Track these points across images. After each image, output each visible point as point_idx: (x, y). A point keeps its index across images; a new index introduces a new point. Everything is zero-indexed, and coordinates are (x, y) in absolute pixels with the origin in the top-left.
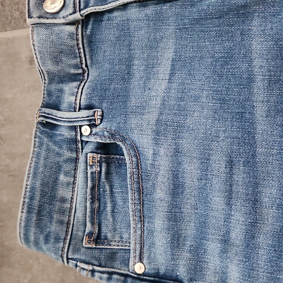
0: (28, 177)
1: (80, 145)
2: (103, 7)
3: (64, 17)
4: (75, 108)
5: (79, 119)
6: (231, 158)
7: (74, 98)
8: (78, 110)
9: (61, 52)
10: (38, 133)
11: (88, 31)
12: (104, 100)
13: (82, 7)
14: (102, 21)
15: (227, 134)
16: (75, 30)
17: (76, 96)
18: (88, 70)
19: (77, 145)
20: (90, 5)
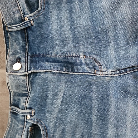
0: (6, 133)
1: (26, 122)
2: (37, 71)
3: (21, 73)
4: (25, 108)
5: (26, 113)
6: (83, 134)
7: (24, 104)
8: (26, 109)
9: (20, 86)
10: (11, 116)
11: (31, 79)
12: (36, 106)
13: (28, 70)
14: (37, 75)
15: (82, 125)
16: (25, 79)
17: (25, 103)
18: (30, 92)
19: (25, 123)
20: (32, 69)
